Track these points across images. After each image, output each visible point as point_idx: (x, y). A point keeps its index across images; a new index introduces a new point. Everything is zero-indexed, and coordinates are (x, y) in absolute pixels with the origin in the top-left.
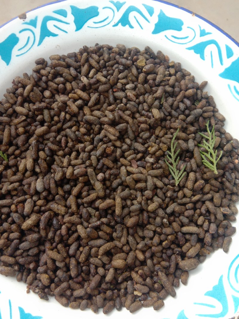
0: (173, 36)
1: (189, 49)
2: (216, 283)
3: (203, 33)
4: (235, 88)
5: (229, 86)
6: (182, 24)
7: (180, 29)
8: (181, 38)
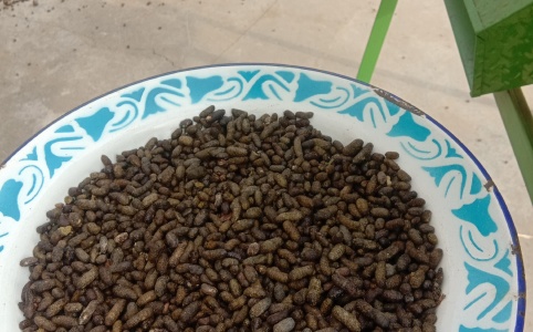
0: (29, 194)
1: (52, 174)
2: (347, 115)
3: (33, 156)
4: (114, 125)
5: (111, 131)
6: (12, 181)
7: (20, 185)
8: (34, 183)
